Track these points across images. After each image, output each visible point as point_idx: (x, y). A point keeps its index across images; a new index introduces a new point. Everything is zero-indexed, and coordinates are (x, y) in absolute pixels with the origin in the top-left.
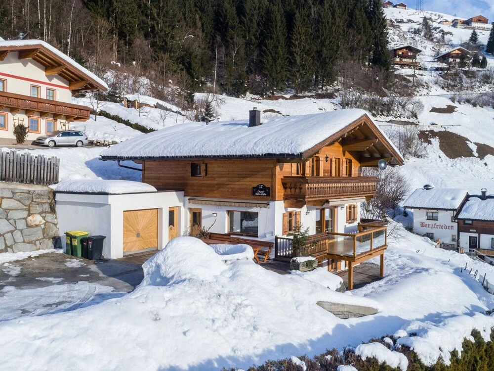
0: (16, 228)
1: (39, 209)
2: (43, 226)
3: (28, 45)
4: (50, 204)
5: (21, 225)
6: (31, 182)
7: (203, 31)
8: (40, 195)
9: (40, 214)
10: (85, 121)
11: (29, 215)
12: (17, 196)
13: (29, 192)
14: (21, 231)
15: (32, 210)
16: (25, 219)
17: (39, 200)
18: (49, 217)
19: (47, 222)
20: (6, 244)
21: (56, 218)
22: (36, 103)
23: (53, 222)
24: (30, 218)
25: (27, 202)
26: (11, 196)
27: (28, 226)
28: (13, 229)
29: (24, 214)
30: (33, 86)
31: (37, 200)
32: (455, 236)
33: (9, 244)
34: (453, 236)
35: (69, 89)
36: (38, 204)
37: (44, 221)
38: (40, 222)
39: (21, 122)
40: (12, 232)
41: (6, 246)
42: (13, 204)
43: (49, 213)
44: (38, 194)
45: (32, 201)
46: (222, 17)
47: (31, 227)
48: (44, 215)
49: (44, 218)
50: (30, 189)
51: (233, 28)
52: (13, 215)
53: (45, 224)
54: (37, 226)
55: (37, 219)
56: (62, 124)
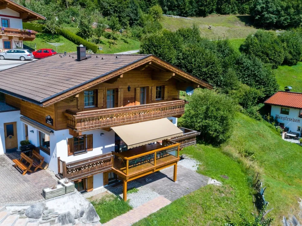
32: (300, 127)
34: (299, 127)
56: (16, 43)
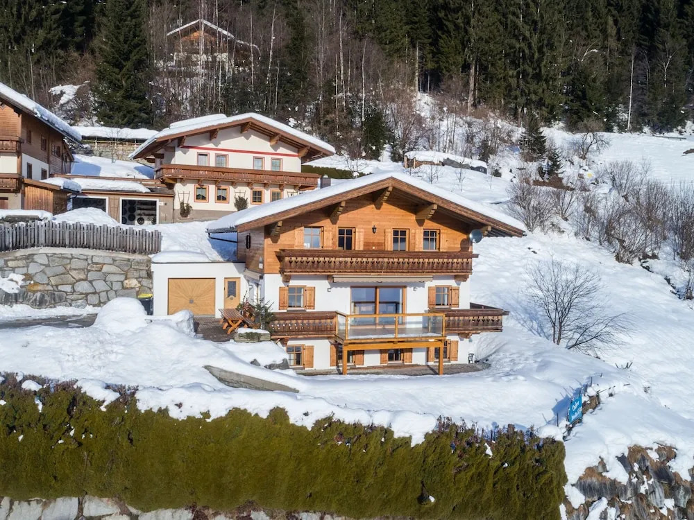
0: (112, 289)
1: (136, 274)
2: (137, 289)
3: (237, 121)
4: (147, 270)
5: (117, 286)
6: (134, 252)
7: (619, 39)
8: (139, 263)
9: (136, 278)
10: (314, 189)
11: (126, 279)
12: (117, 263)
13: (129, 260)
14: (116, 291)
15: (129, 275)
16: (122, 282)
17: (137, 267)
18: (145, 282)
19: (142, 285)
20: (100, 300)
21: (152, 283)
22: (253, 175)
23: (148, 286)
24: (126, 281)
25: (126, 269)
26: (112, 262)
27: (123, 288)
28: (109, 289)
29: (122, 278)
30: (255, 158)
31: (135, 267)
33: (102, 301)
35: (298, 156)
36: (136, 270)
37: (139, 285)
38: (136, 285)
39: (242, 195)
40: (107, 291)
41: (100, 302)
42: (113, 269)
43: (145, 278)
44: (137, 262)
45: (131, 267)
46: (651, 13)
47: (127, 288)
48: (140, 279)
49: (140, 282)
50: (130, 258)
51: (667, 26)
52: (111, 278)
53: (140, 287)
54: (132, 288)
55: (133, 283)
56: (290, 194)
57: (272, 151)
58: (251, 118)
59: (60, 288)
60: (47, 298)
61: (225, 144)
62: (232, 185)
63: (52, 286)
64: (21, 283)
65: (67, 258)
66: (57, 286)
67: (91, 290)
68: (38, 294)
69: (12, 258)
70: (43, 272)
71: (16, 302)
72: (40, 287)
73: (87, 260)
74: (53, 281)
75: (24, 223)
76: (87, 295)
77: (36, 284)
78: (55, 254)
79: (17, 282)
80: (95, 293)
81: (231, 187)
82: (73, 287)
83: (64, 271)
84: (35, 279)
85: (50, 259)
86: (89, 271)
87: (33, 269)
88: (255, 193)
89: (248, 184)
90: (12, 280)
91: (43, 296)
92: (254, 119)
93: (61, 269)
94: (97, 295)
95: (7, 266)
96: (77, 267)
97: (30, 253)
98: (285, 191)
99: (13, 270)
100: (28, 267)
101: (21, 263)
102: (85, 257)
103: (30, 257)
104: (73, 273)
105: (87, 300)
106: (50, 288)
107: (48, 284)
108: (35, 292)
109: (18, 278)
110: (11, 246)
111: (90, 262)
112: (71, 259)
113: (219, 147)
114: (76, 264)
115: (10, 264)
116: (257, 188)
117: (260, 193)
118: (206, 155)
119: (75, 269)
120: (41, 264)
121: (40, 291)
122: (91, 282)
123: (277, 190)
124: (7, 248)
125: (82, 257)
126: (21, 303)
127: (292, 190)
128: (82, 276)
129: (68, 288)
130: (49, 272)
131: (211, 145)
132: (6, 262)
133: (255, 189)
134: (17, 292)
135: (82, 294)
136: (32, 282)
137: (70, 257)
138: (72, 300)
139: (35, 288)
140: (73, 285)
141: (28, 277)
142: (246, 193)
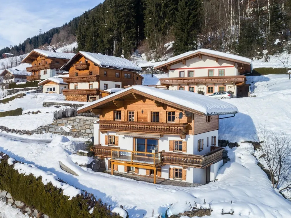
30: (209, 70)
35: (234, 66)
56: (229, 87)
57: (219, 66)
58: (199, 51)
59: (82, 131)
60: (77, 134)
61: (192, 65)
62: (197, 85)
63: (79, 130)
64: (71, 129)
65: (85, 120)
66: (80, 130)
67: (90, 132)
68: (75, 133)
69: (70, 120)
70: (77, 125)
71: (69, 135)
72: (76, 130)
73: (91, 121)
74: (80, 128)
75: (74, 108)
76: (89, 134)
77: (75, 129)
78: (82, 119)
79: (70, 128)
80: (91, 134)
81: (196, 86)
82: (85, 131)
83: (83, 125)
84: (75, 127)
85: (80, 120)
86: (91, 125)
87: (75, 124)
88: (209, 88)
89: (205, 84)
90: (68, 127)
91: (76, 133)
92: (201, 52)
93: (83, 124)
94: (92, 134)
95: (68, 123)
96: (87, 124)
97: (75, 118)
98: (227, 86)
99: (69, 124)
100: (73, 123)
101: (72, 122)
102: (90, 120)
103: (74, 120)
104: (86, 126)
105: (88, 136)
106: (78, 131)
107: (78, 129)
108: (74, 132)
109: (70, 127)
110: (70, 116)
111: (91, 122)
112: (86, 121)
113: (190, 67)
114: (87, 123)
115: (69, 122)
116: (210, 86)
117: (212, 88)
118: (184, 72)
119: (87, 125)
120: (77, 122)
121: (76, 132)
122: (91, 129)
123: (222, 86)
124: (69, 117)
125: (89, 120)
126: (70, 135)
127: (231, 85)
128: (88, 127)
129: (83, 131)
130: (79, 125)
131: (186, 67)
132: (67, 121)
133: (209, 86)
134: (69, 131)
135: (87, 134)
136: (74, 128)
137: (86, 120)
138: (84, 136)
139: (74, 131)
140: (85, 130)
141: (73, 127)
142: (204, 88)
